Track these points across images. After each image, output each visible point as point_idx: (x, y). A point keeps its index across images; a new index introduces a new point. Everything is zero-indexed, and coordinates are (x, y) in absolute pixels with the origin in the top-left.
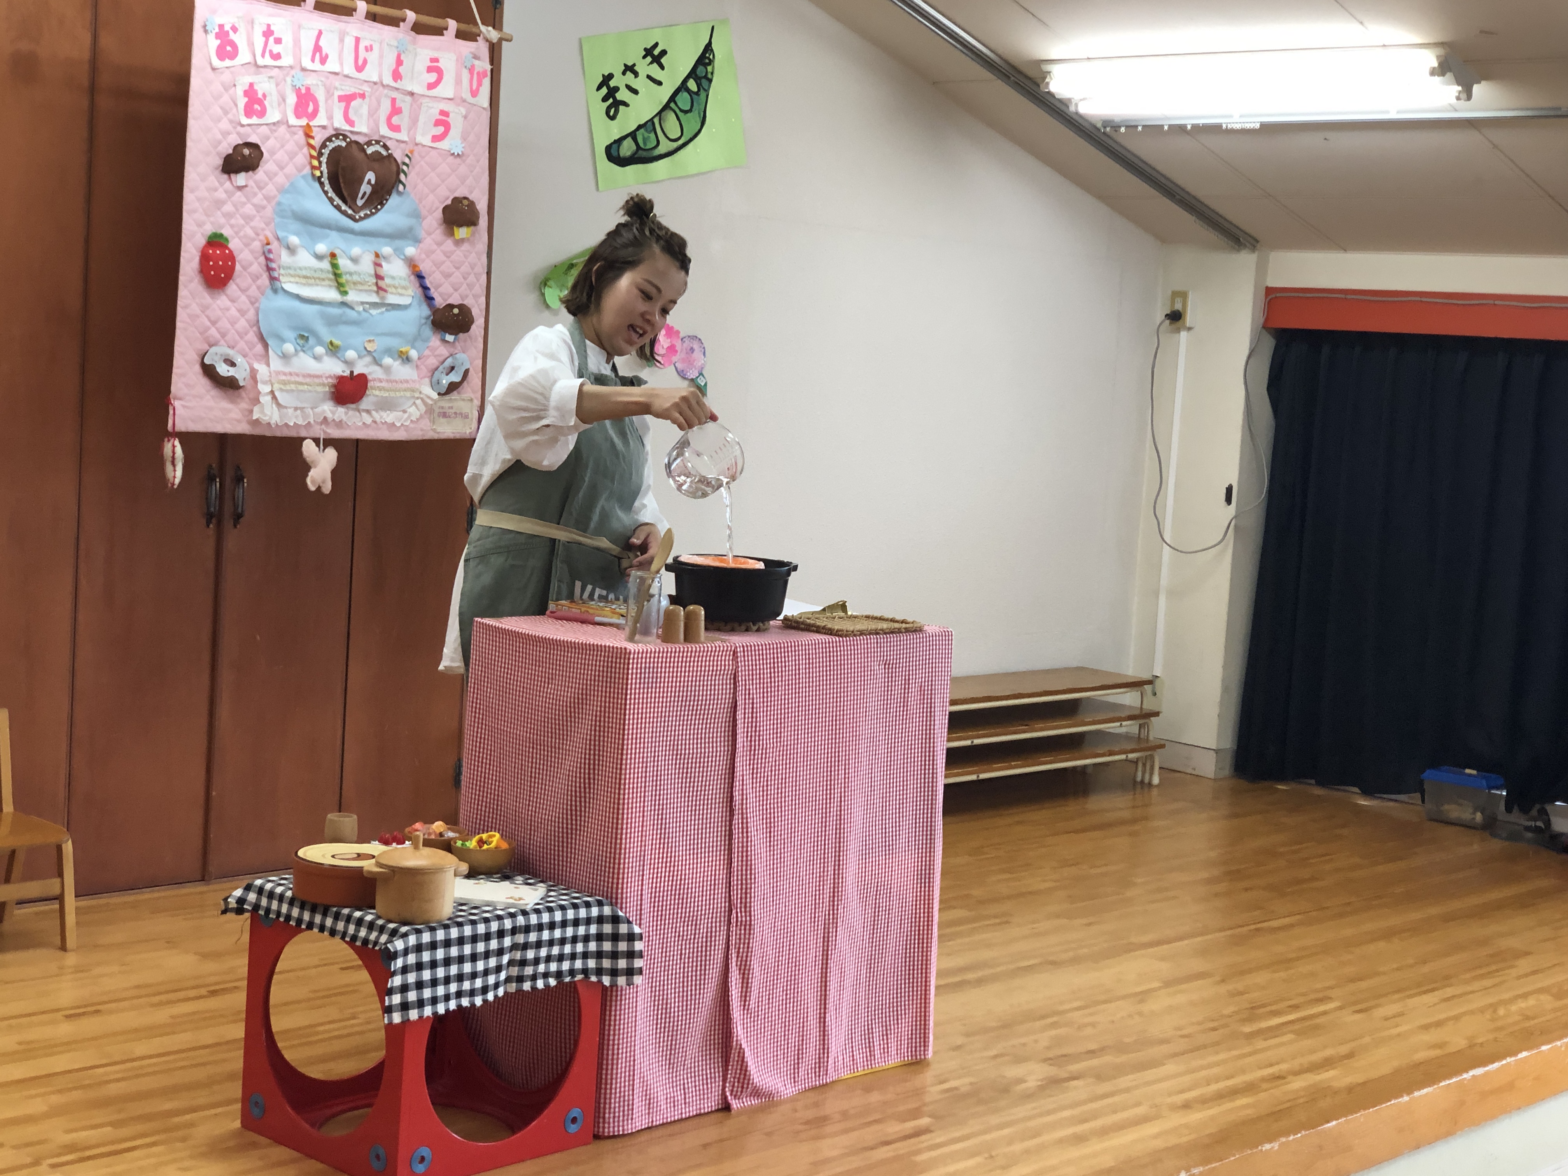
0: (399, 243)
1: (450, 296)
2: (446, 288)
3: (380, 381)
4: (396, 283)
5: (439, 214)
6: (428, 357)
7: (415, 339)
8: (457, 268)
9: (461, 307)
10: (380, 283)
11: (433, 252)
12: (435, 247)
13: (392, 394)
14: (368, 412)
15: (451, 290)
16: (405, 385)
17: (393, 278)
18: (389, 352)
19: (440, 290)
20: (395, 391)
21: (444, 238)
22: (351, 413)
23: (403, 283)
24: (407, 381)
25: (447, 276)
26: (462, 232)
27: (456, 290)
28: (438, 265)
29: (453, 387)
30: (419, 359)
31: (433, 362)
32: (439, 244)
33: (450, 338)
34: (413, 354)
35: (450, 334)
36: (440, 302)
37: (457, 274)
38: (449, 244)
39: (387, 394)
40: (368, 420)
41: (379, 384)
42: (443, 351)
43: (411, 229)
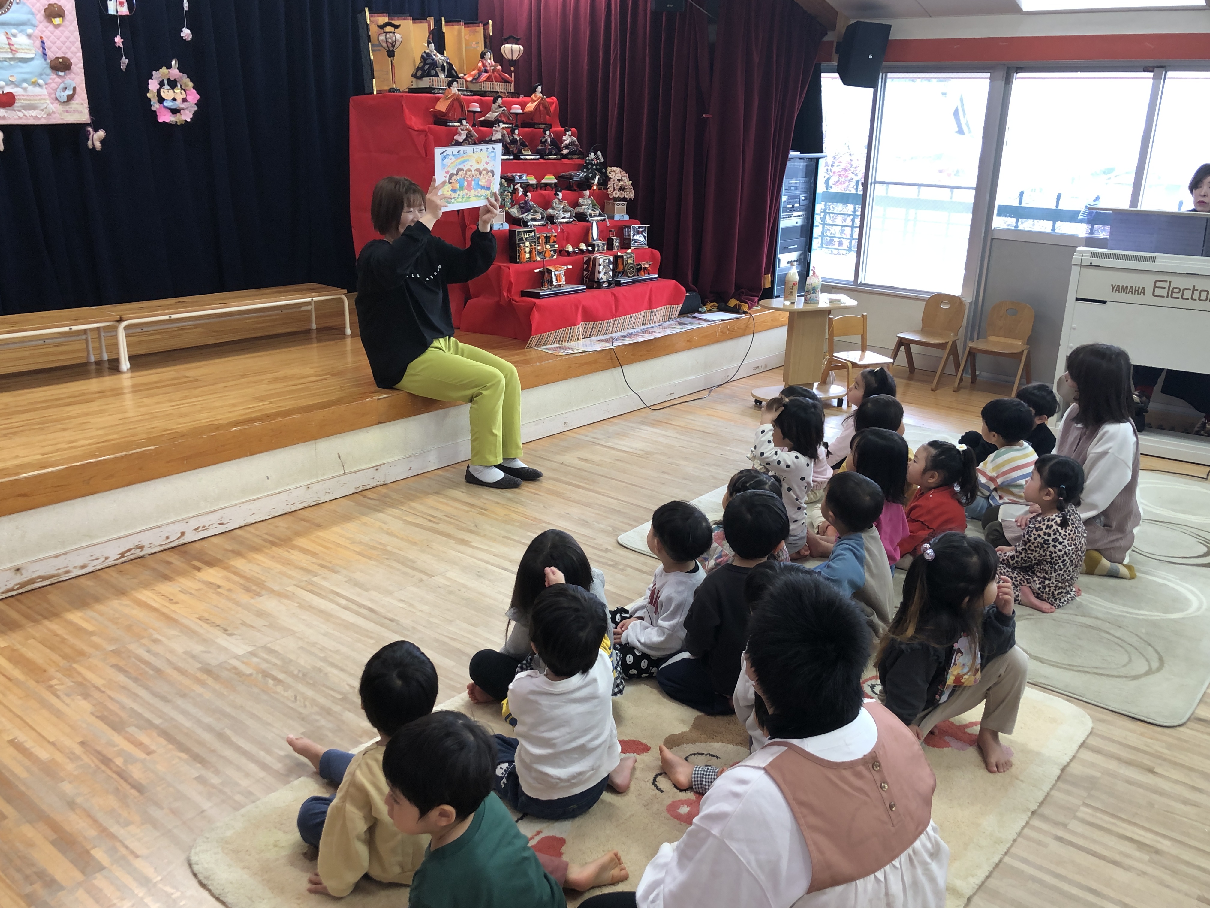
0: (22, 27)
1: (57, 53)
2: (54, 48)
3: (23, 96)
4: (23, 47)
5: (43, 12)
6: (51, 83)
7: (41, 74)
8: (58, 39)
9: (62, 58)
10: (12, 47)
11: (44, 31)
12: (45, 29)
13: (32, 102)
14: (19, 111)
15: (57, 50)
16: (39, 98)
17: (20, 45)
18: (25, 81)
19: (52, 50)
20: (34, 100)
21: (48, 24)
22: (9, 112)
23: (28, 47)
24: (40, 95)
25: (54, 43)
26: (57, 21)
27: (59, 50)
28: (48, 38)
29: (70, 98)
30: (46, 84)
31: (54, 85)
32: (47, 27)
33: (61, 74)
34: (41, 82)
35: (61, 72)
36: (51, 55)
37: (58, 42)
38: (51, 27)
39: (28, 102)
40: (21, 114)
41: (23, 97)
42: (58, 80)
43: (29, 20)
